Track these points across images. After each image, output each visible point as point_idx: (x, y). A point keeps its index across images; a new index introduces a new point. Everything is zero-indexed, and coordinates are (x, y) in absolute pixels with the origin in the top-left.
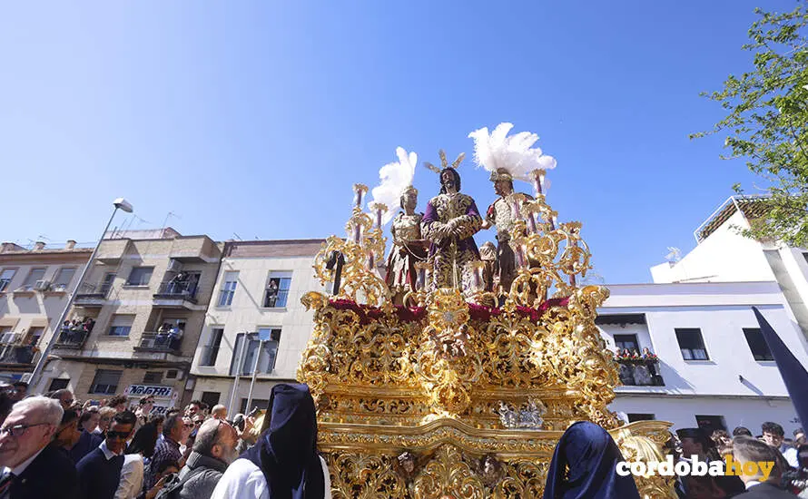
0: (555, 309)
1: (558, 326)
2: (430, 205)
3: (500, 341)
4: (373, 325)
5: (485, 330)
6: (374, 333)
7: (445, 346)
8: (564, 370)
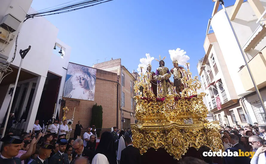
0: (194, 98)
1: (195, 102)
2: (157, 71)
3: (181, 105)
4: (151, 103)
5: (178, 103)
6: (151, 105)
7: (171, 108)
8: (197, 111)
